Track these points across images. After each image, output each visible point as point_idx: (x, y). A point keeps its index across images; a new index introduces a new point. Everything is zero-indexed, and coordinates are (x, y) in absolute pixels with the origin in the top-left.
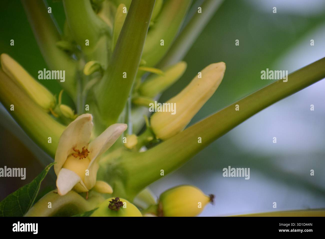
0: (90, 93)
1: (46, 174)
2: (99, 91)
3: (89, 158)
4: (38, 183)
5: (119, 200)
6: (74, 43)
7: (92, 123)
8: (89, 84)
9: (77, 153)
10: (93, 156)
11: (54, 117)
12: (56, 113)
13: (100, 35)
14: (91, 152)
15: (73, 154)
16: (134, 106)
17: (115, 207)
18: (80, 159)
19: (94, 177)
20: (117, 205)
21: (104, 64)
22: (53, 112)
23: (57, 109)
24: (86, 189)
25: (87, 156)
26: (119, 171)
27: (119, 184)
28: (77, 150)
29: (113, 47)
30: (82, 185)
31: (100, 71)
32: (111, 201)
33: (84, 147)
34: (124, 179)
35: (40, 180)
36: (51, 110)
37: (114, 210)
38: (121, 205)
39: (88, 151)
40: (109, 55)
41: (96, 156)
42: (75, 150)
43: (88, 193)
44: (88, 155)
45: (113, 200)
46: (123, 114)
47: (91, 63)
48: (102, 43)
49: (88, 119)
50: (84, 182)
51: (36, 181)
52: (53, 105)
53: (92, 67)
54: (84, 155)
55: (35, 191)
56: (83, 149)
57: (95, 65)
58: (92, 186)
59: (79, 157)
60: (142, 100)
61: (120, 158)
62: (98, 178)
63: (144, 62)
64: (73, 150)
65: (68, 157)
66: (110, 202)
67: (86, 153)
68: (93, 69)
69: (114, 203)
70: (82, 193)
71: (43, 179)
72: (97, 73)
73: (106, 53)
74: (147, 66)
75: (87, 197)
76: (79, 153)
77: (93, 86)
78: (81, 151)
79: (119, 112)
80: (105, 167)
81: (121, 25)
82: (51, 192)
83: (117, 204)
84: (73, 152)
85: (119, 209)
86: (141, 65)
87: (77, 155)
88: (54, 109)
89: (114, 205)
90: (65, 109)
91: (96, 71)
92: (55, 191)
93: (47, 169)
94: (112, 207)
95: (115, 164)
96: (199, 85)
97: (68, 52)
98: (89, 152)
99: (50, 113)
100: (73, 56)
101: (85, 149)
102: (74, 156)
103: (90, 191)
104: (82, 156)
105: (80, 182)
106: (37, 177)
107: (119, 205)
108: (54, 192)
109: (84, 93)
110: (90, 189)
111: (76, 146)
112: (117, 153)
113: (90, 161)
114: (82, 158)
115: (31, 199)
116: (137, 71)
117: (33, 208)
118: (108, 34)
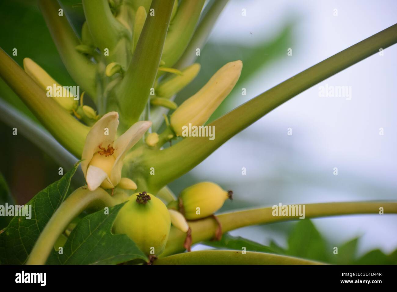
0: (111, 94)
1: (76, 170)
2: (120, 92)
3: (114, 156)
4: (68, 179)
5: (146, 194)
6: (92, 46)
7: (118, 121)
8: (110, 86)
9: (103, 151)
10: (118, 154)
11: (76, 118)
12: (78, 114)
13: (119, 38)
14: (117, 150)
15: (99, 152)
16: (153, 106)
17: (142, 201)
18: (106, 156)
19: (119, 173)
20: (144, 199)
21: (125, 66)
22: (76, 114)
23: (79, 110)
24: (112, 186)
25: (113, 154)
26: (141, 169)
27: (142, 181)
28: (102, 148)
29: (133, 48)
30: (109, 182)
31: (121, 73)
32: (139, 195)
33: (110, 145)
34: (147, 176)
35: (70, 176)
36: (74, 111)
37: (142, 203)
38: (148, 198)
39: (113, 148)
40: (128, 57)
41: (122, 153)
42: (100, 148)
43: (113, 190)
44: (113, 152)
45: (140, 194)
46: (143, 114)
47: (112, 65)
48: (121, 45)
49: (114, 117)
50: (110, 179)
51: (65, 178)
52: (76, 106)
53: (113, 68)
54: (109, 152)
55: (66, 187)
56: (108, 146)
57: (116, 66)
58: (117, 183)
59: (104, 155)
60: (160, 100)
61: (142, 156)
62: (123, 176)
63: (164, 63)
64: (99, 148)
65: (94, 154)
66: (137, 196)
67: (112, 150)
68: (115, 70)
69: (141, 197)
70: (108, 189)
71: (73, 175)
72: (118, 74)
73: (125, 55)
74: (166, 66)
75: (113, 194)
76: (105, 150)
77: (114, 87)
78: (106, 148)
79: (140, 111)
80: (128, 165)
81: (141, 27)
82: (80, 188)
83: (144, 197)
84: (100, 150)
85: (147, 202)
86: (161, 66)
87: (103, 153)
88: (76, 110)
89: (141, 199)
90: (88, 110)
91: (118, 72)
92: (85, 187)
93: (77, 166)
94: (140, 200)
95: (138, 161)
96: (217, 83)
97: (87, 56)
98: (114, 150)
99: (73, 114)
100: (92, 59)
101: (110, 146)
102: (100, 154)
103: (116, 187)
104: (108, 154)
105: (107, 179)
106: (66, 174)
107: (147, 198)
108: (83, 188)
109: (105, 95)
110: (116, 185)
111: (102, 144)
112: (139, 152)
113: (115, 159)
114: (108, 156)
115: (61, 194)
116: (157, 71)
117: (65, 202)
118: (126, 37)
